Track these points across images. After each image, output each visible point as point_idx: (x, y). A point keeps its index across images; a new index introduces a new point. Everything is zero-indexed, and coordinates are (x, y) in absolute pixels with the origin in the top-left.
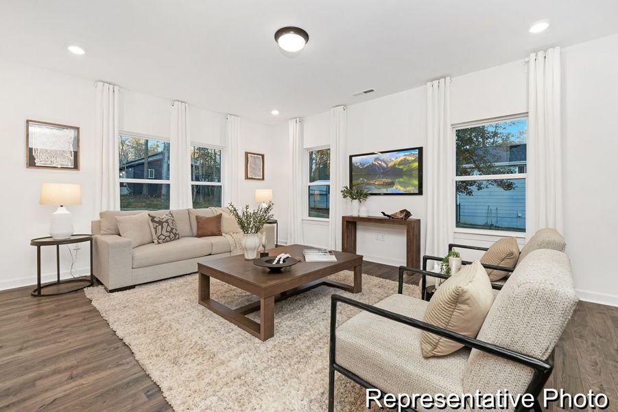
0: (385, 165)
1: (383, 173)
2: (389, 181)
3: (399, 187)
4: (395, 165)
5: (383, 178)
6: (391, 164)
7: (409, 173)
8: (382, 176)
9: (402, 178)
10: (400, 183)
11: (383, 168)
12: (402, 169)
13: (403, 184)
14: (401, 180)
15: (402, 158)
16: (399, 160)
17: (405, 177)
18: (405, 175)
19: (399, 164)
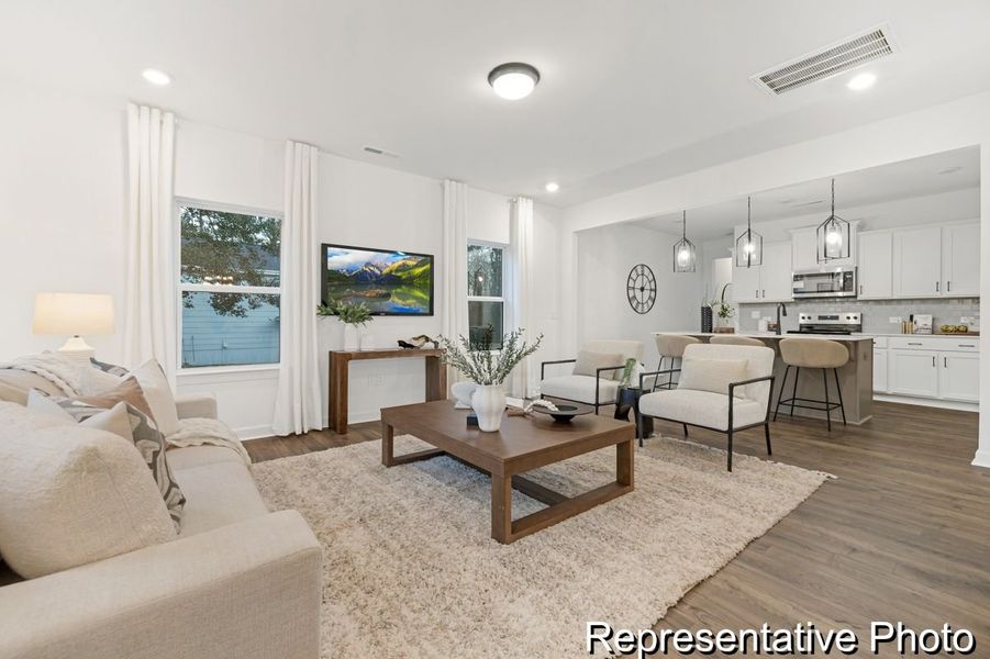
0: (379, 272)
1: (375, 283)
2: (384, 291)
3: (396, 300)
4: (391, 271)
5: (377, 288)
6: (385, 271)
7: (410, 282)
8: (374, 285)
9: (400, 287)
10: (397, 294)
11: (376, 275)
12: (399, 277)
13: (403, 296)
14: (399, 290)
15: (400, 263)
16: (396, 265)
17: (404, 287)
18: (405, 284)
19: (397, 271)
